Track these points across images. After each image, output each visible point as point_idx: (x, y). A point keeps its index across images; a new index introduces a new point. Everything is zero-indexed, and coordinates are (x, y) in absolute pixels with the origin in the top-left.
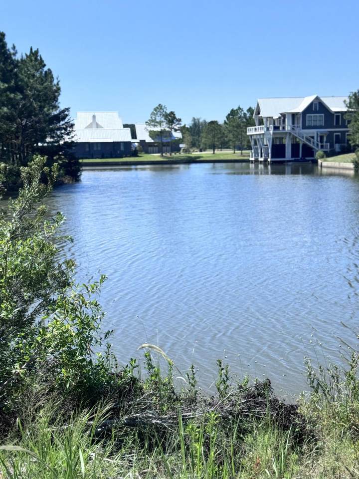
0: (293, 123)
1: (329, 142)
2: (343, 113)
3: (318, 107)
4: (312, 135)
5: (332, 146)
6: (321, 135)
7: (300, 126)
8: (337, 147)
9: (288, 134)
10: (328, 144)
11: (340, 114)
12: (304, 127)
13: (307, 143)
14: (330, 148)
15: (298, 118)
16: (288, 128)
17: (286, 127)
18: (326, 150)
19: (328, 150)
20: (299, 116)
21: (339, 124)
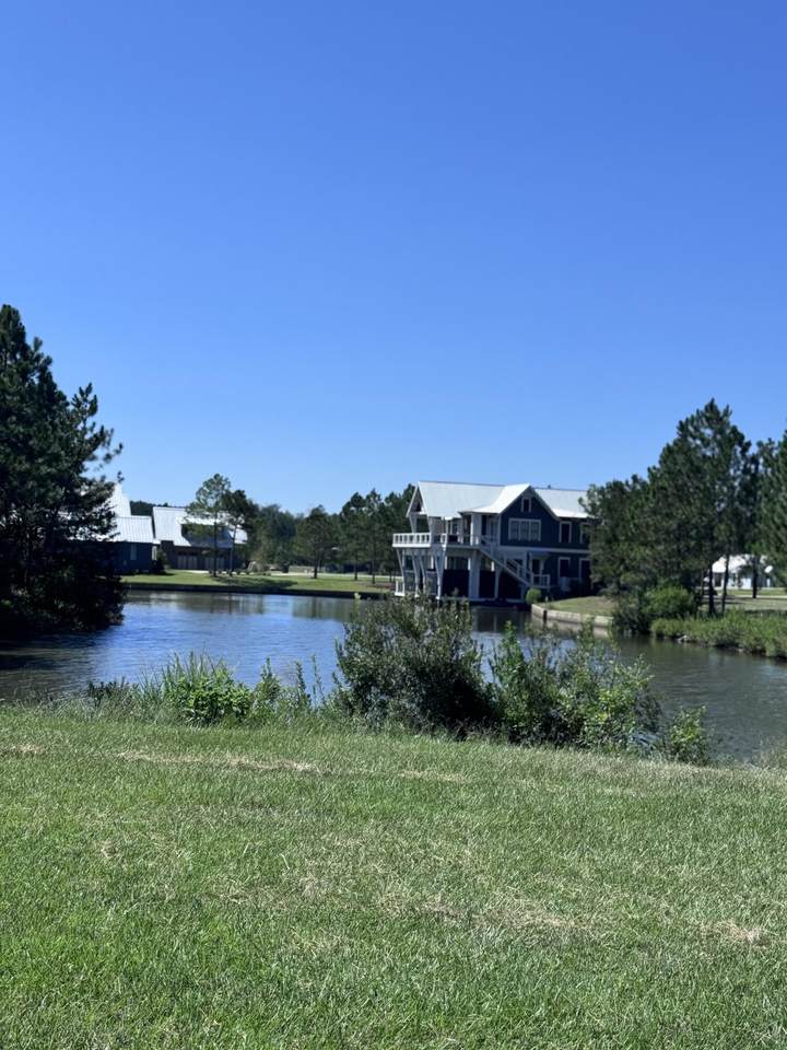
0: (484, 533)
1: (550, 573)
2: (575, 521)
3: (529, 505)
4: (519, 557)
5: (554, 581)
6: (536, 558)
7: (496, 540)
8: (564, 582)
9: (475, 553)
10: (548, 576)
11: (569, 523)
12: (505, 542)
13: (510, 571)
14: (551, 583)
15: (492, 524)
16: (474, 541)
17: (472, 538)
18: (543, 587)
19: (548, 587)
20: (495, 520)
21: (567, 540)
